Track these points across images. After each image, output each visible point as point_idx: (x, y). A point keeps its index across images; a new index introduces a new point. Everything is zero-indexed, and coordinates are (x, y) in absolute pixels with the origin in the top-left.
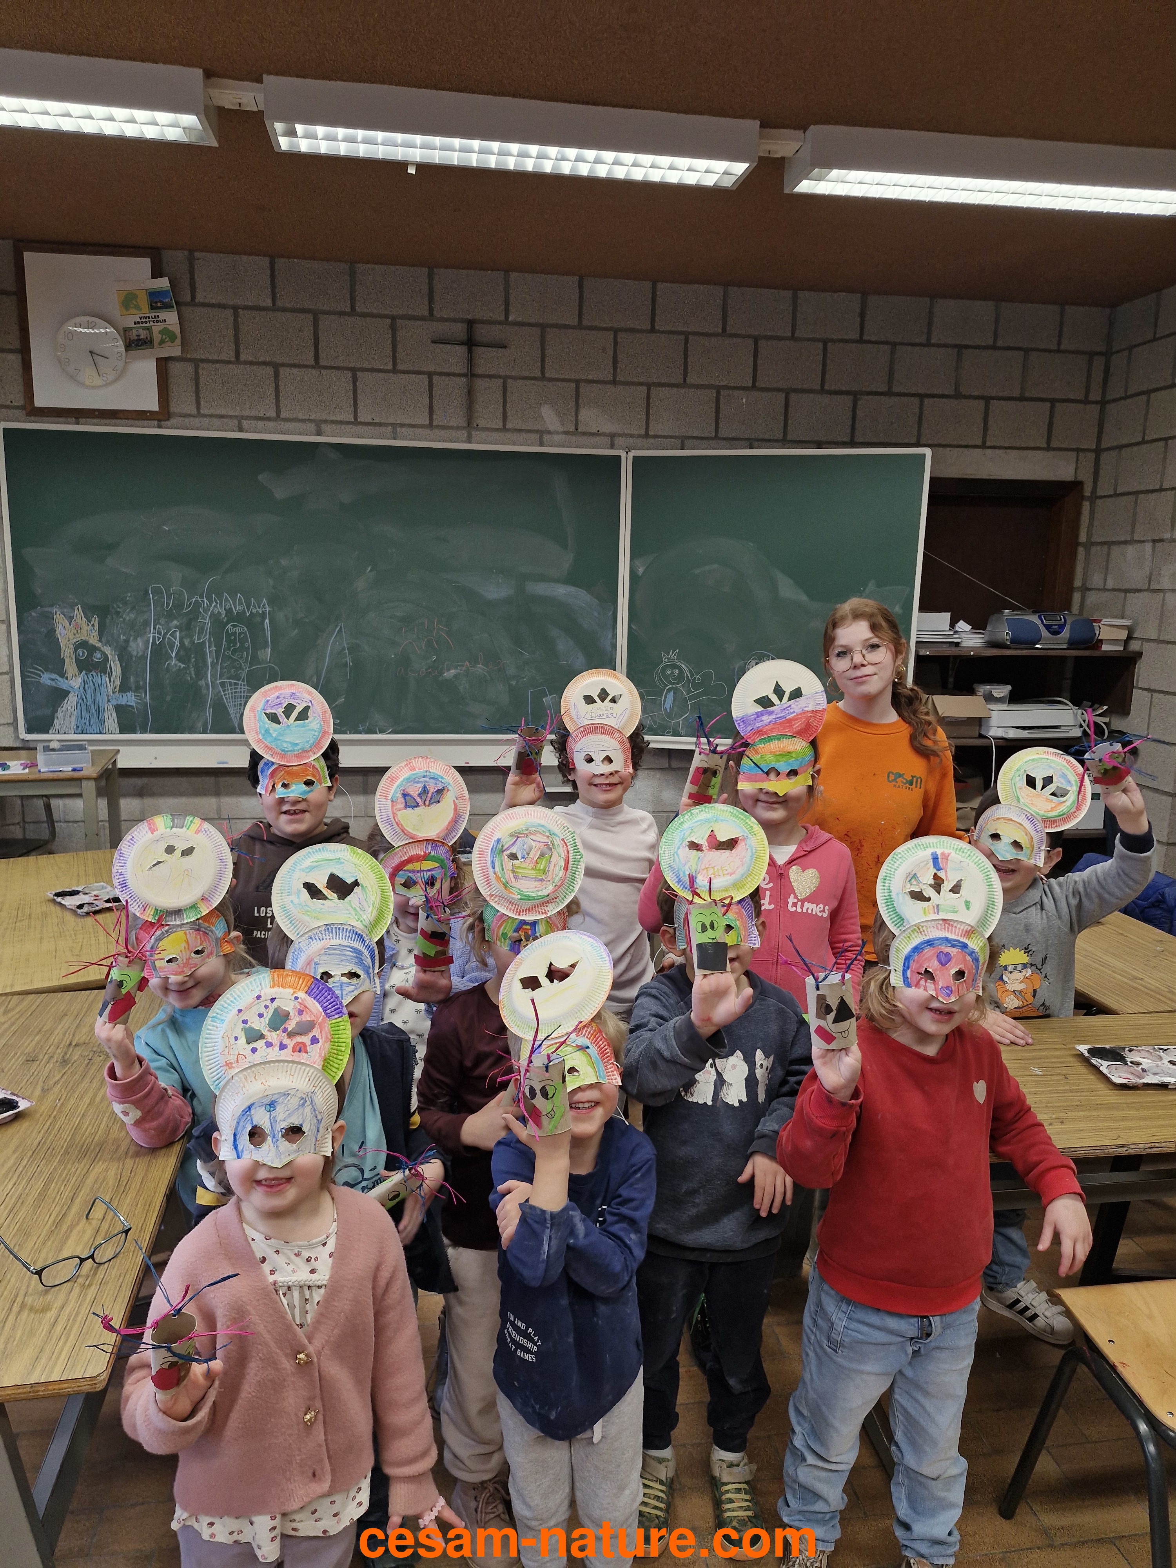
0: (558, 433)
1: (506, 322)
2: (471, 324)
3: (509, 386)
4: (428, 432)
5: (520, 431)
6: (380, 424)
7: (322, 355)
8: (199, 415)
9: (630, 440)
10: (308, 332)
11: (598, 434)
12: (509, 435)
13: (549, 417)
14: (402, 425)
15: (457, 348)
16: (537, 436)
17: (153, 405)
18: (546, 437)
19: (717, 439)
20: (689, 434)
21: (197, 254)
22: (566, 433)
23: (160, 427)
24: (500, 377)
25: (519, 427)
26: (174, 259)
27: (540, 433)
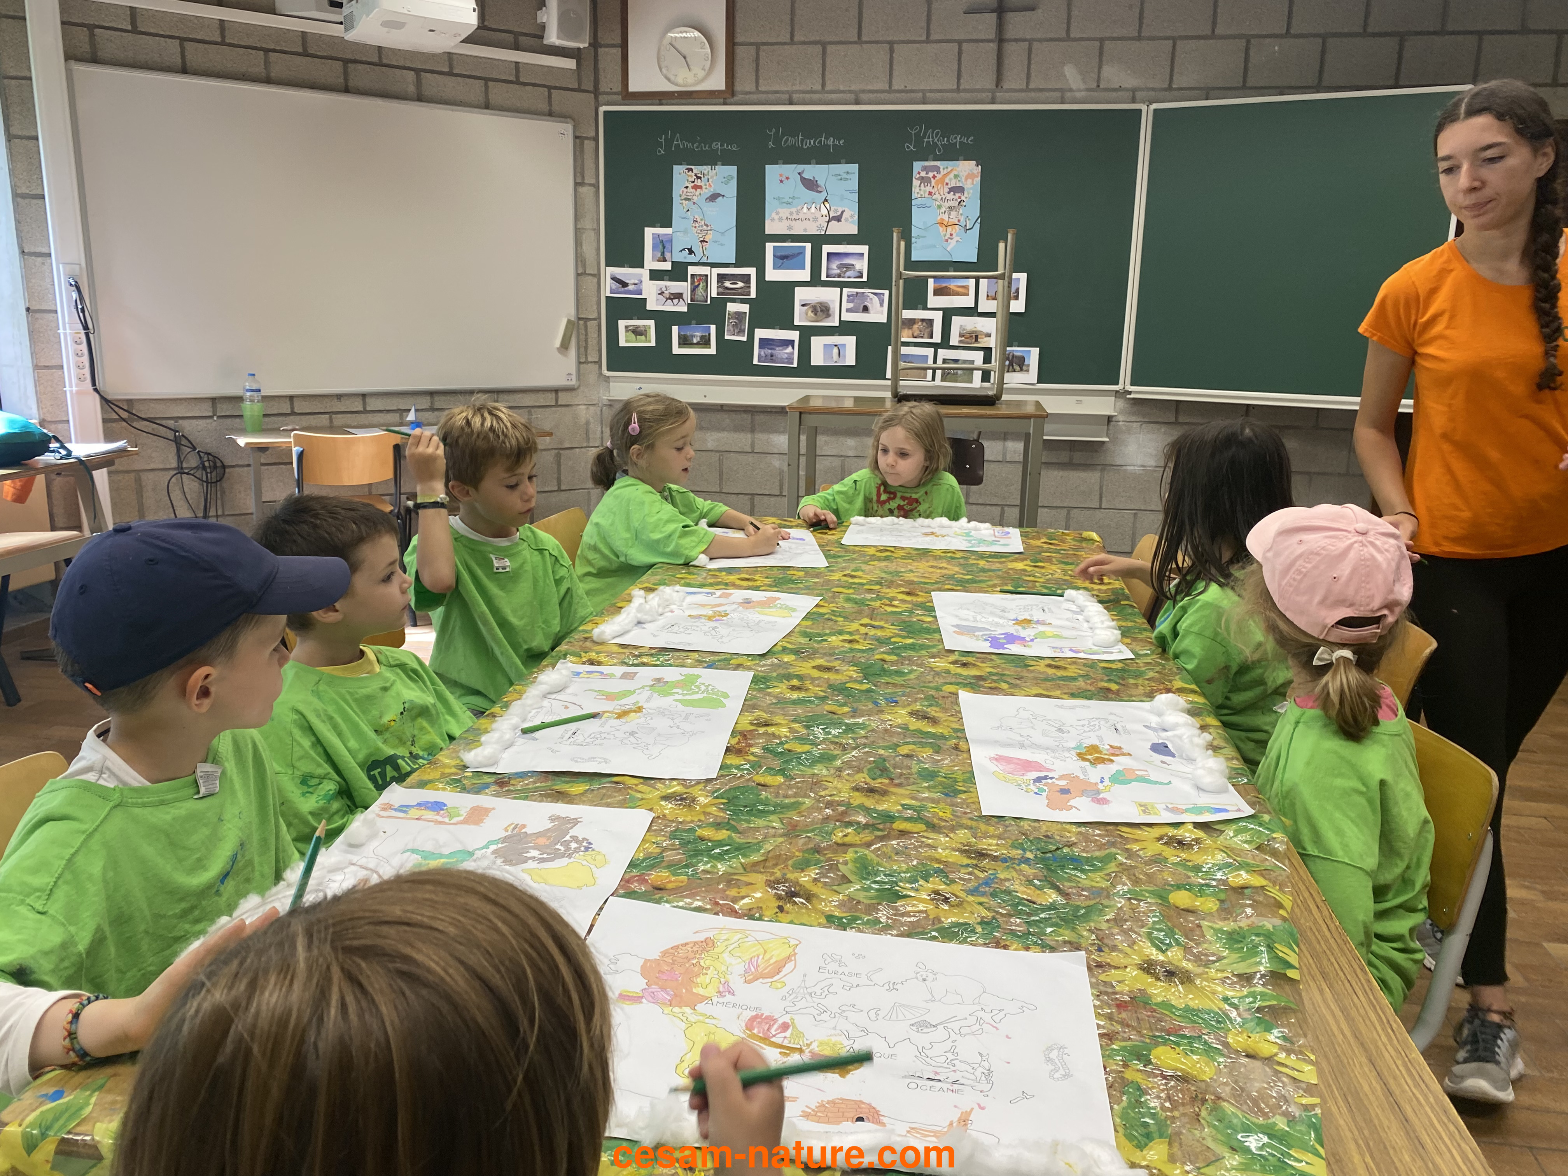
0: (1080, 90)
3: (1034, 48)
4: (953, 95)
5: (1042, 91)
6: (913, 91)
7: (864, 31)
8: (757, 92)
10: (854, 13)
11: (1120, 89)
12: (1032, 95)
13: (1072, 76)
14: (932, 92)
15: (987, 15)
16: (1059, 95)
17: (720, 85)
18: (1068, 95)
19: (1246, 87)
20: (1215, 84)
22: (1087, 90)
23: (725, 104)
24: (1026, 40)
25: (1041, 87)
27: (1062, 91)
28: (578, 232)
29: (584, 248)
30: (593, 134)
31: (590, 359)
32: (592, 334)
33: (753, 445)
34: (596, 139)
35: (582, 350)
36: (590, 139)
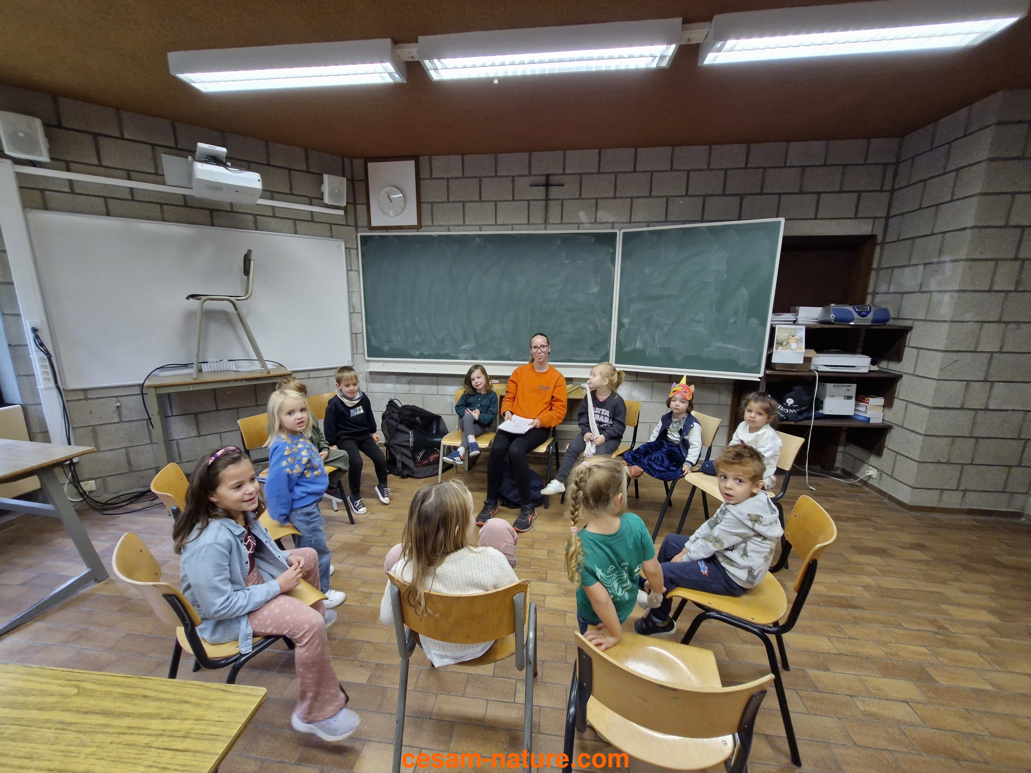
0: (587, 223)
1: (564, 174)
2: (548, 176)
3: (564, 203)
4: (527, 226)
5: (568, 223)
6: (506, 225)
7: (483, 195)
8: (433, 225)
9: (622, 225)
10: (477, 187)
11: (606, 223)
12: (564, 226)
13: (583, 216)
14: (516, 224)
15: (541, 187)
16: (577, 225)
17: (415, 223)
18: (581, 226)
19: (666, 222)
20: (652, 220)
21: (433, 157)
22: (590, 223)
23: (418, 232)
24: (560, 199)
25: (568, 222)
26: (424, 160)
27: (579, 224)
28: (350, 294)
29: (354, 301)
30: (355, 247)
31: (359, 352)
32: (360, 341)
33: (438, 391)
34: (357, 249)
35: (355, 348)
36: (354, 249)
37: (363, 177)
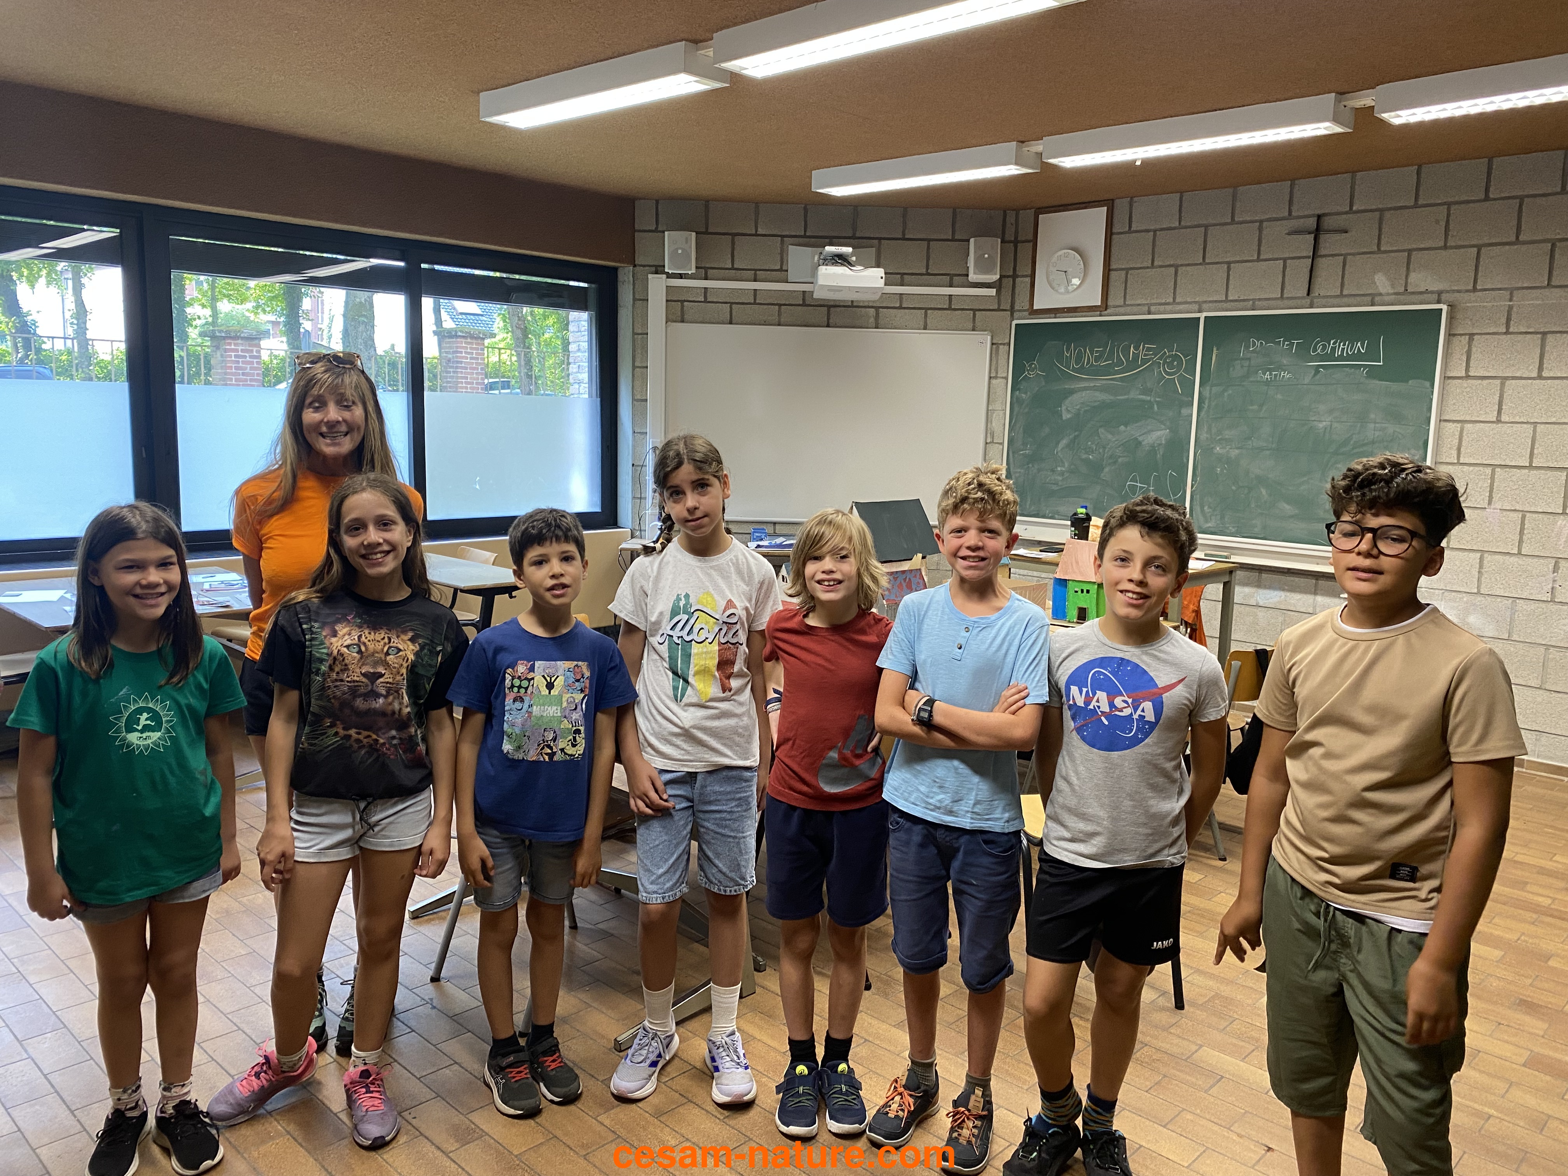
1: (1351, 211)
2: (1319, 217)
3: (1348, 261)
5: (1354, 295)
6: (1244, 301)
9: (1456, 295)
11: (1427, 292)
12: (1345, 300)
13: (1382, 283)
14: (1260, 299)
16: (1368, 299)
18: (1377, 299)
20: (1517, 285)
21: (1136, 199)
22: (1396, 294)
23: (1100, 315)
24: (1341, 255)
25: (1353, 293)
26: (1121, 206)
27: (1373, 295)
28: (989, 412)
29: (994, 424)
30: (1007, 341)
34: (1009, 344)
36: (1004, 344)
37: (1030, 237)
